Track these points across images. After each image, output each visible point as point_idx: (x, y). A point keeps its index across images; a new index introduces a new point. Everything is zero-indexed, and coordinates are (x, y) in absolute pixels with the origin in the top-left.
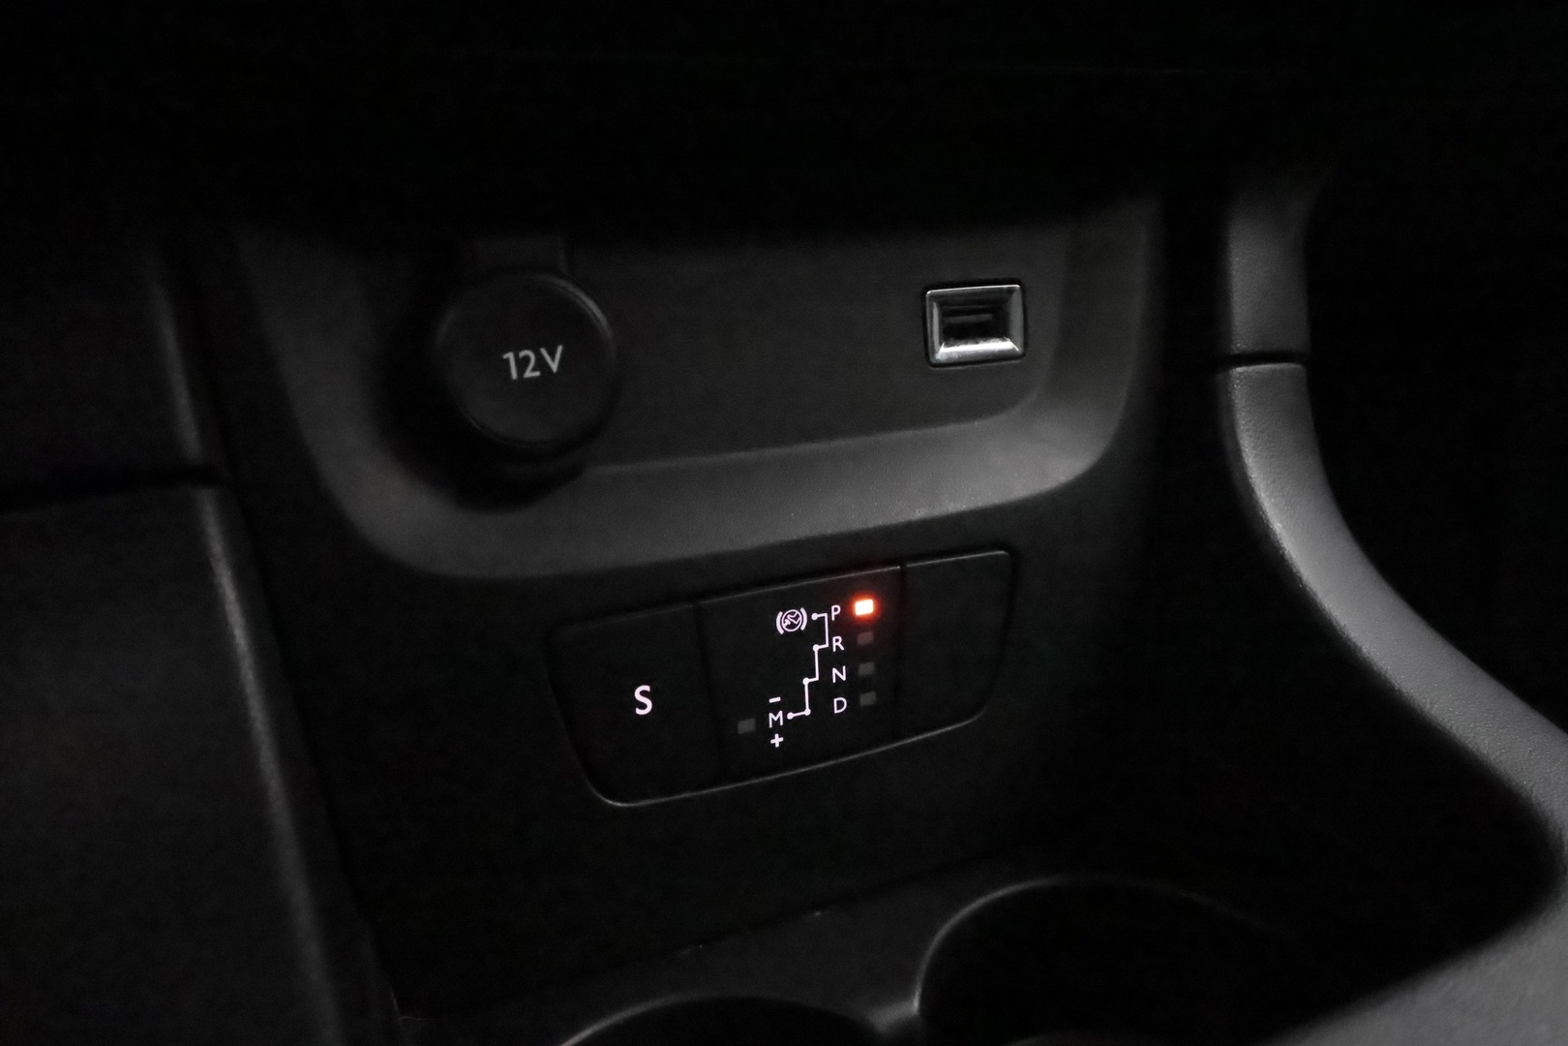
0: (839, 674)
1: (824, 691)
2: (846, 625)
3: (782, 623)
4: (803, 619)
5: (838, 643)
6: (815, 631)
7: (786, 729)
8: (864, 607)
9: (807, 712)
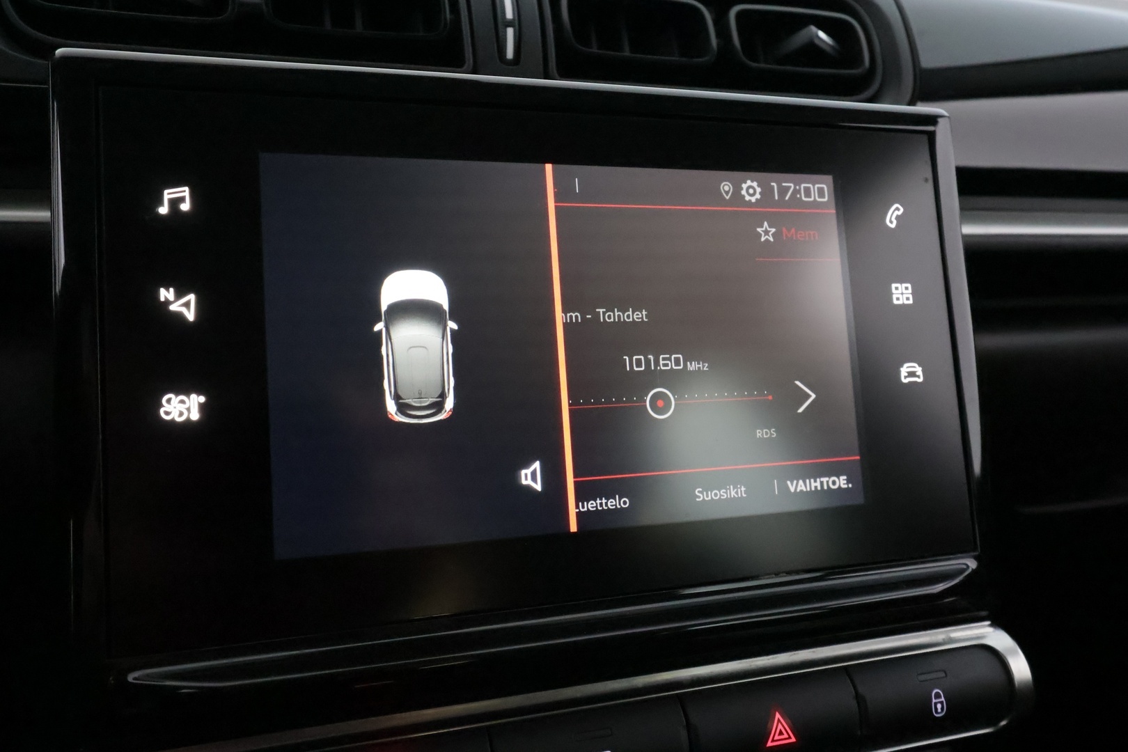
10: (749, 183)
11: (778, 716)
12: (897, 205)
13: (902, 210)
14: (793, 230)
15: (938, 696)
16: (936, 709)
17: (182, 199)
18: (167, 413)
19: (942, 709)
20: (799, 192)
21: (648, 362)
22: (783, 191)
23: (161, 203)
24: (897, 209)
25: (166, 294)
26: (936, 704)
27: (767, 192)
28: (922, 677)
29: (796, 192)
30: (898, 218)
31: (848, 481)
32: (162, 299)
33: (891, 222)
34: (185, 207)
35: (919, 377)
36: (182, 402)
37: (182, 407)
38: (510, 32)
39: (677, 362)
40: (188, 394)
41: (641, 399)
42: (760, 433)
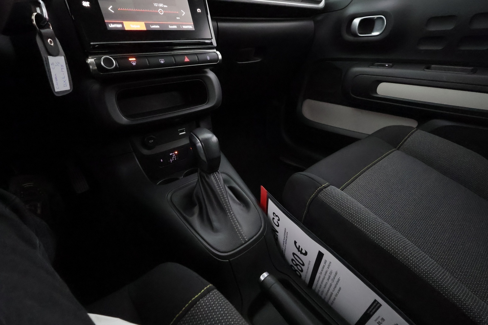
0: (175, 157)
2: (175, 154)
3: (170, 154)
6: (173, 155)
7: (172, 161)
8: (176, 152)
11: (186, 57)
15: (208, 58)
18: (84, 5)
19: (209, 60)
21: (158, 5)
31: (192, 27)
35: (200, 11)
37: (86, 4)
39: (162, 5)
40: (87, 2)
41: (158, 11)
42: (177, 18)
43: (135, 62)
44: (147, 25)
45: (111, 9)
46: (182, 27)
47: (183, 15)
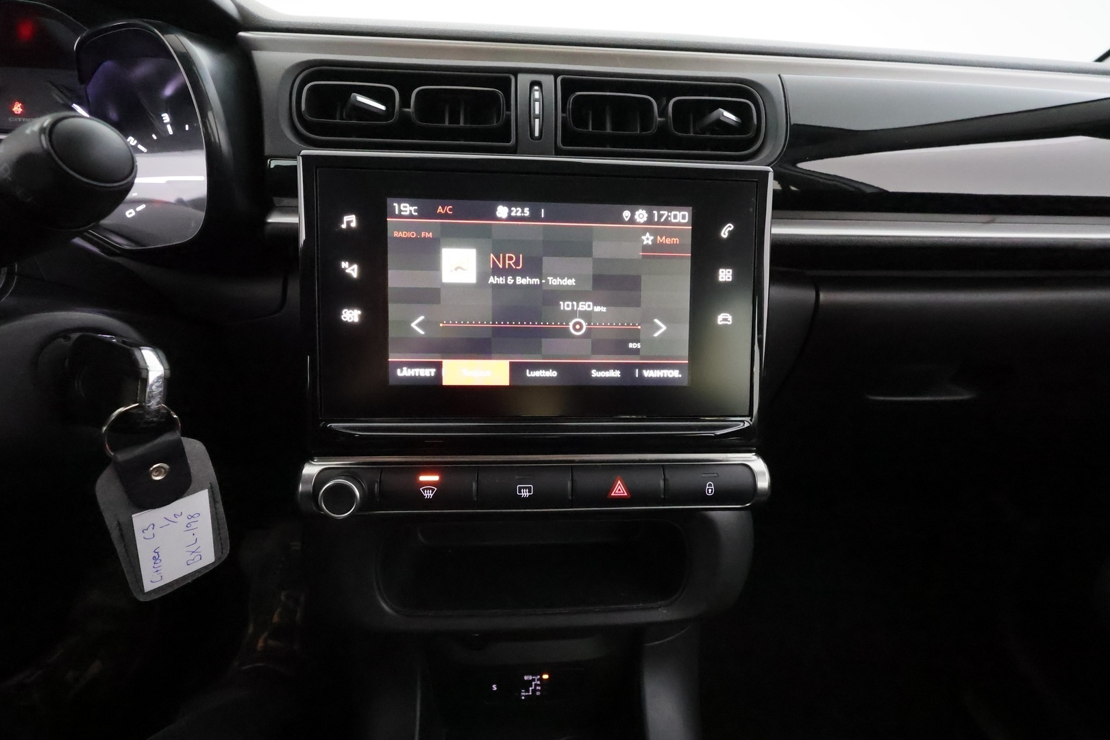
0: (538, 688)
1: (536, 685)
2: (541, 679)
3: (526, 678)
4: (531, 678)
5: (539, 683)
6: (534, 680)
7: (525, 696)
8: (546, 677)
9: (530, 693)
10: (640, 211)
11: (619, 482)
12: (729, 225)
13: (732, 227)
14: (664, 237)
15: (710, 485)
16: (708, 492)
17: (351, 221)
18: (345, 318)
19: (712, 492)
20: (670, 216)
21: (573, 305)
22: (660, 216)
23: (342, 223)
24: (730, 227)
25: (344, 265)
26: (708, 489)
27: (651, 217)
28: (704, 475)
29: (668, 216)
30: (729, 232)
31: (679, 373)
32: (343, 267)
33: (724, 234)
34: (353, 225)
35: (729, 321)
36: (351, 313)
37: (351, 315)
38: (537, 121)
39: (589, 306)
40: (353, 310)
41: (567, 324)
42: (631, 345)
43: (433, 490)
44: (516, 369)
45: (419, 325)
46: (641, 374)
47: (656, 335)
